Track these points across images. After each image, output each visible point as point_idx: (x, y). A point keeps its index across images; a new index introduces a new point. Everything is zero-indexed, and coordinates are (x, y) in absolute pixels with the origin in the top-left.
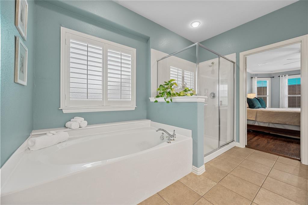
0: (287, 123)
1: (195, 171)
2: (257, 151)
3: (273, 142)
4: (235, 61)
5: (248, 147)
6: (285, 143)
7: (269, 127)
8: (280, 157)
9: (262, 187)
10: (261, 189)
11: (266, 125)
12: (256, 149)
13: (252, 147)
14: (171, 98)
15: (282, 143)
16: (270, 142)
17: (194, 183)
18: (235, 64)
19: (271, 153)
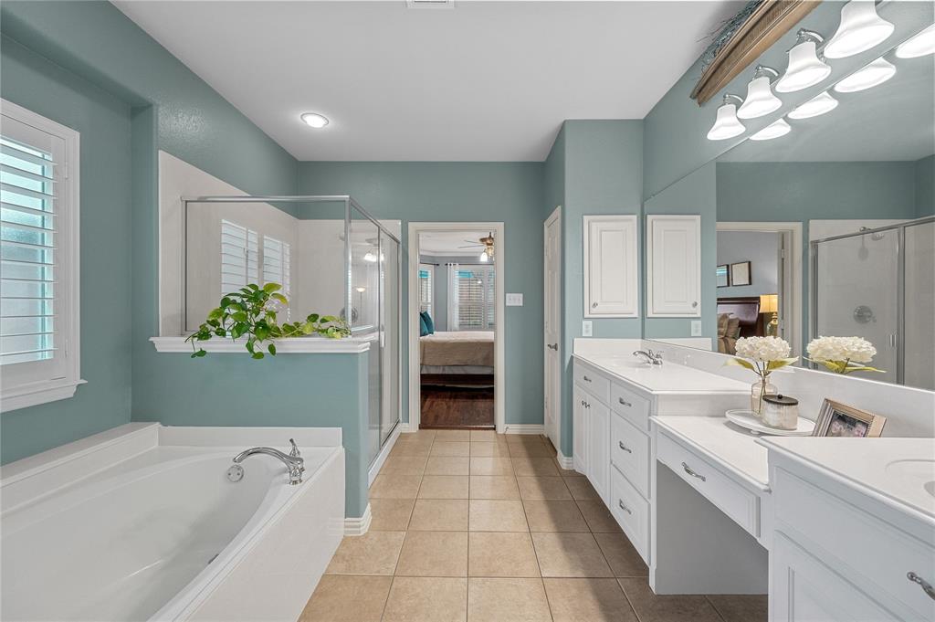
0: (469, 363)
1: (350, 529)
2: (439, 431)
3: (455, 405)
4: (399, 239)
5: (423, 428)
7: (445, 375)
8: (473, 432)
9: (471, 498)
10: (471, 504)
11: (439, 371)
12: (436, 428)
13: (429, 425)
14: (270, 342)
16: (451, 406)
17: (362, 557)
18: (401, 245)
19: (460, 429)
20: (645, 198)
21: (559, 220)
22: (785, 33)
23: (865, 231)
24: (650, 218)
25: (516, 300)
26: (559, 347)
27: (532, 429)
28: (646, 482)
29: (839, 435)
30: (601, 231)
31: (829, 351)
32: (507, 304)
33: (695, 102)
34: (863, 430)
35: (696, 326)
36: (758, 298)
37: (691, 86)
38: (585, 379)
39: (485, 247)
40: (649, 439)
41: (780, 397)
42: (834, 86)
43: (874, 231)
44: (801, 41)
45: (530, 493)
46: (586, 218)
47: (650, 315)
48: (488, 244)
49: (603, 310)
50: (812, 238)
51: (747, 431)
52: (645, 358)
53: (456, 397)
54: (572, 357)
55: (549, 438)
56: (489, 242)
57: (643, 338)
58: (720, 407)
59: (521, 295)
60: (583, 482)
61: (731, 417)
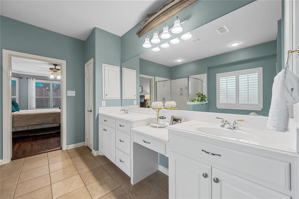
0: (44, 123)
2: (27, 158)
3: (36, 143)
5: (15, 159)
6: (45, 141)
9: (52, 183)
10: (52, 186)
11: (25, 129)
12: (25, 157)
13: (19, 157)
15: (43, 141)
16: (34, 144)
19: (40, 154)
20: (122, 62)
21: (92, 64)
22: (160, 24)
23: (164, 81)
24: (123, 68)
25: (72, 93)
26: (92, 111)
27: (80, 145)
28: (130, 150)
29: (175, 124)
30: (108, 70)
31: (169, 105)
32: (68, 95)
33: (138, 36)
34: (180, 121)
35: (135, 101)
36: (144, 96)
37: (137, 30)
38: (105, 121)
39: (52, 72)
40: (131, 136)
41: (163, 117)
42: (170, 41)
43: (165, 81)
44: (166, 26)
45: (83, 170)
46: (103, 64)
47: (123, 99)
48: (54, 71)
49: (109, 97)
50: (156, 81)
51: (156, 127)
52: (123, 112)
53: (36, 140)
54: (98, 114)
55: (87, 147)
56: (54, 70)
57: (121, 106)
58: (148, 122)
59: (75, 91)
60: (104, 158)
61: (152, 124)
